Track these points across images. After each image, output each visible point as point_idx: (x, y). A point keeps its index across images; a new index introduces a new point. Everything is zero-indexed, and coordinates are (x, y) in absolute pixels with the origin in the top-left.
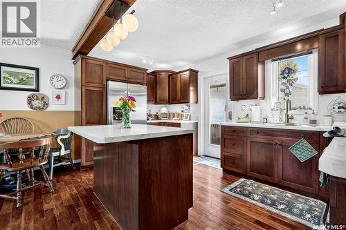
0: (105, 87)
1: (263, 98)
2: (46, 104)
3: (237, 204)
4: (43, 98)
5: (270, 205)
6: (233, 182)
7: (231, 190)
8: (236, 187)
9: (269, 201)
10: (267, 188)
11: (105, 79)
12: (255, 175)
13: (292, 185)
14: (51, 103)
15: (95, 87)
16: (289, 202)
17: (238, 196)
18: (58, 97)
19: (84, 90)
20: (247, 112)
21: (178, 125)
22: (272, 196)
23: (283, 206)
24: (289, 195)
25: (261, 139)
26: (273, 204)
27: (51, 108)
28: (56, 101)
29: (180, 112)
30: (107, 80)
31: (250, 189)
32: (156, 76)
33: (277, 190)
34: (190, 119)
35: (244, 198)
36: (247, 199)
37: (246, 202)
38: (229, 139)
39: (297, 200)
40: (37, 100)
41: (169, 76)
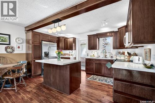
0: (41, 44)
1: (98, 49)
2: (13, 50)
3: (92, 82)
4: (12, 48)
5: (101, 81)
6: (90, 76)
7: (90, 79)
10: (100, 77)
11: (41, 40)
12: (96, 74)
13: (107, 75)
14: (15, 50)
15: (37, 44)
16: (106, 80)
17: (92, 80)
18: (19, 47)
19: (33, 45)
20: (93, 53)
21: (69, 58)
22: (101, 79)
23: (104, 81)
24: (106, 78)
25: (98, 62)
27: (15, 52)
28: (18, 49)
29: (68, 53)
30: (42, 41)
31: (95, 78)
32: (59, 39)
33: (103, 77)
34: (73, 56)
35: (94, 80)
38: (88, 63)
39: (108, 79)
40: (9, 48)
41: (65, 39)
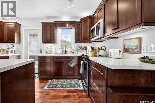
1: (57, 43)
3: (53, 93)
5: (65, 87)
6: (47, 83)
7: (48, 87)
8: (49, 85)
9: (64, 86)
10: (61, 81)
12: (56, 77)
16: (70, 83)
17: (52, 89)
20: (50, 49)
21: (7, 57)
22: (64, 83)
23: (69, 86)
24: (69, 81)
26: (66, 87)
29: (5, 49)
31: (55, 83)
34: (14, 53)
35: (55, 88)
36: (56, 88)
37: (56, 90)
39: (72, 82)
